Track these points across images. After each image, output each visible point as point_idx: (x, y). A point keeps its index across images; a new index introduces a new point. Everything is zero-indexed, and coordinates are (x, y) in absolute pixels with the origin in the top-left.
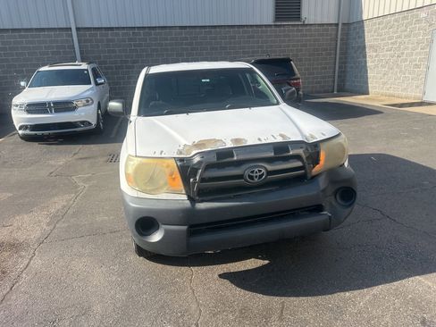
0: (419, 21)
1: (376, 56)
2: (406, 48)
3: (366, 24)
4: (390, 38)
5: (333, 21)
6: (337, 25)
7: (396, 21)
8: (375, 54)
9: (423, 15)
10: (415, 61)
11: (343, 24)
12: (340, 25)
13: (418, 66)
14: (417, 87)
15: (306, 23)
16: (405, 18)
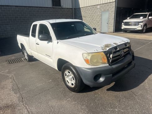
0: (97, 9)
1: (86, 19)
2: (94, 17)
3: (81, 9)
4: (89, 14)
5: (71, 7)
6: (72, 9)
7: (91, 8)
8: (85, 18)
9: (98, 7)
10: (97, 21)
11: (74, 9)
12: (73, 9)
13: (98, 22)
14: (99, 28)
15: (63, 7)
16: (93, 8)
